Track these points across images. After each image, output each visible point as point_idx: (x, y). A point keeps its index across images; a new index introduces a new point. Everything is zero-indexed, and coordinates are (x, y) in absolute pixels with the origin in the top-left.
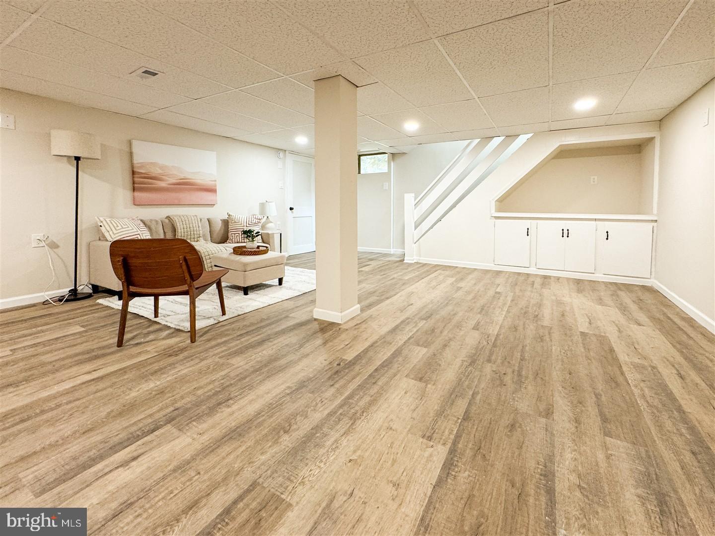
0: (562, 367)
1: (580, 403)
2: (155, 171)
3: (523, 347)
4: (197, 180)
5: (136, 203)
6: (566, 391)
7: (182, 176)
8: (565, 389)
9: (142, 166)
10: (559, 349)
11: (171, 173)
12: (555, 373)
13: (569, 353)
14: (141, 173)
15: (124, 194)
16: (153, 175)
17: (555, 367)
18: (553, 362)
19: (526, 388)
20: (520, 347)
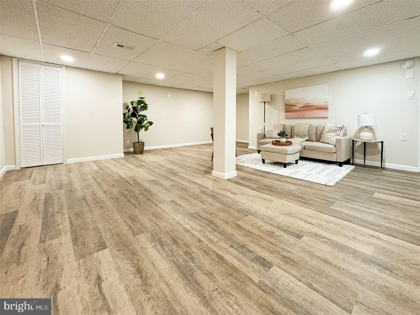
0: (108, 208)
1: (94, 199)
2: (293, 102)
3: (136, 207)
4: (314, 103)
5: (287, 118)
6: (101, 200)
7: (306, 102)
8: (102, 200)
9: (288, 101)
10: (115, 217)
11: (300, 102)
12: (110, 203)
13: (108, 219)
14: (287, 104)
15: (283, 114)
16: (292, 104)
17: (111, 206)
18: (114, 208)
19: (118, 193)
20: (137, 205)
